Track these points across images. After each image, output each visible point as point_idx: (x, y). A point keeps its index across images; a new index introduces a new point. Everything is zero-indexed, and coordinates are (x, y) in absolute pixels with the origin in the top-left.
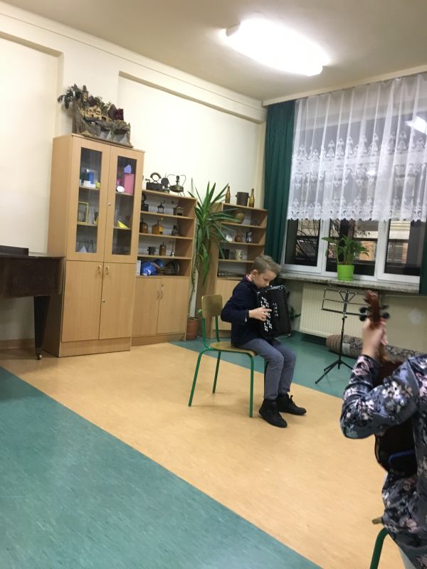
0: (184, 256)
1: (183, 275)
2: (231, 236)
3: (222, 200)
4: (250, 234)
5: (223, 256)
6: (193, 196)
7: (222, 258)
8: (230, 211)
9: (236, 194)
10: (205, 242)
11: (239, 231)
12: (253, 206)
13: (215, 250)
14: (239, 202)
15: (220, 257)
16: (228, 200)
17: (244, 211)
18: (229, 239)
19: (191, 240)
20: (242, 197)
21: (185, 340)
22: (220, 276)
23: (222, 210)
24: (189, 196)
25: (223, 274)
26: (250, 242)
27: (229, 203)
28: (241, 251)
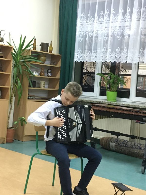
0: (4, 85)
1: (4, 98)
2: (37, 72)
3: (31, 48)
4: (50, 71)
5: (32, 86)
6: (10, 45)
8: (36, 55)
9: (40, 44)
10: (19, 76)
11: (42, 69)
12: (52, 53)
13: (26, 82)
14: (42, 50)
15: (30, 86)
16: (34, 48)
17: (46, 55)
18: (36, 74)
19: (10, 75)
20: (44, 46)
21: (5, 143)
22: (30, 99)
23: (31, 54)
24: (8, 45)
25: (32, 98)
26: (50, 76)
27: (35, 50)
28: (44, 82)
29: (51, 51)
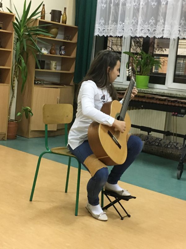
0: (4, 66)
1: (3, 83)
2: (47, 49)
3: (38, 16)
4: (63, 47)
5: (40, 67)
6: (11, 12)
7: (38, 68)
8: (45, 26)
9: (51, 11)
10: (23, 53)
11: (53, 45)
12: (66, 23)
13: (32, 61)
14: (53, 19)
15: (37, 68)
16: (43, 17)
17: (57, 27)
18: (45, 52)
19: (10, 52)
20: (56, 14)
21: (6, 139)
22: (37, 84)
23: (38, 25)
24: (8, 12)
25: (40, 82)
26: (63, 55)
27: (44, 19)
28: (55, 62)
29: (65, 22)
